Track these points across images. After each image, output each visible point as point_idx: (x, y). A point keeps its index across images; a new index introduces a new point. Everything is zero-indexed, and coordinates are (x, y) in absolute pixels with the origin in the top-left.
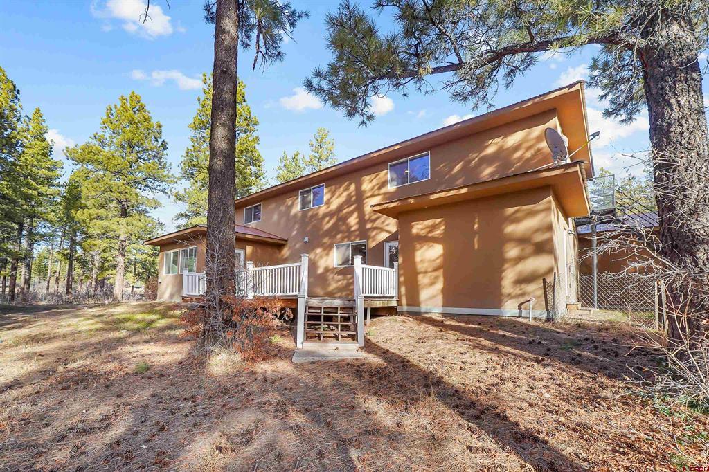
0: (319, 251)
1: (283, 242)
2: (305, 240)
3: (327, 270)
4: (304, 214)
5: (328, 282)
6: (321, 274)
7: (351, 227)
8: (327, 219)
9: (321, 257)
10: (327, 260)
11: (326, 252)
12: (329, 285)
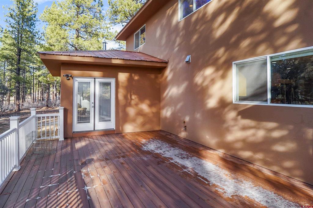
0: (209, 71)
1: (163, 65)
2: (187, 59)
3: (224, 104)
4: (187, 22)
5: (225, 125)
6: (213, 110)
7: (275, 19)
8: (220, 18)
9: (213, 81)
10: (222, 87)
11: (221, 73)
12: (228, 130)
